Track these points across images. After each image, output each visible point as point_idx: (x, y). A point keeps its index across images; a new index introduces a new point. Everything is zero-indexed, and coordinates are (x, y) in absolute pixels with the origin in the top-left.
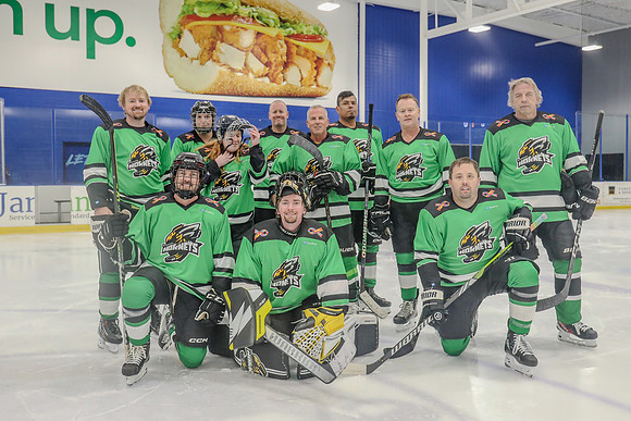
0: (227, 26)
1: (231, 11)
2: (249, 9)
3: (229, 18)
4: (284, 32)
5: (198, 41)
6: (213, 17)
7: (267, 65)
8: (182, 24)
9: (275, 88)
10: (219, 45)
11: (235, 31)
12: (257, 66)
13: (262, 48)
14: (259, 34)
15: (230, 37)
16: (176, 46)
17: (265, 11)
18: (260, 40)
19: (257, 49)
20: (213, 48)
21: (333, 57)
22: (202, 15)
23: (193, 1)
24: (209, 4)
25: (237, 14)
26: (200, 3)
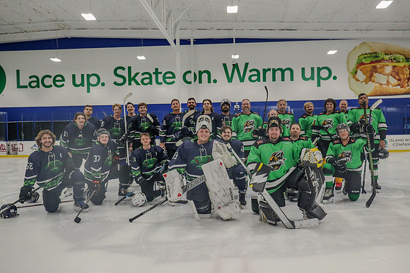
0: (378, 65)
1: (380, 59)
2: (389, 56)
3: (379, 61)
4: (407, 64)
5: (364, 74)
6: (372, 62)
7: (398, 80)
8: (357, 67)
9: (403, 90)
10: (375, 74)
11: (382, 67)
12: (394, 81)
13: (396, 73)
14: (394, 67)
15: (380, 70)
16: (354, 77)
17: (397, 56)
18: (395, 69)
19: (394, 74)
20: (372, 76)
22: (366, 62)
23: (362, 56)
24: (369, 57)
25: (383, 59)
26: (365, 58)
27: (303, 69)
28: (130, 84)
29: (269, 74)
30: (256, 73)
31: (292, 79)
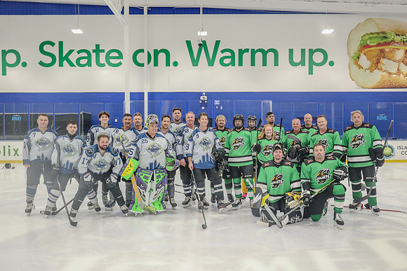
0: (387, 49)
1: (390, 40)
2: (401, 37)
3: (389, 44)
5: (369, 59)
6: (379, 45)
8: (360, 51)
11: (392, 51)
15: (389, 55)
19: (406, 60)
23: (367, 37)
24: (375, 37)
25: (393, 41)
26: (371, 38)
29: (247, 56)
30: (229, 54)
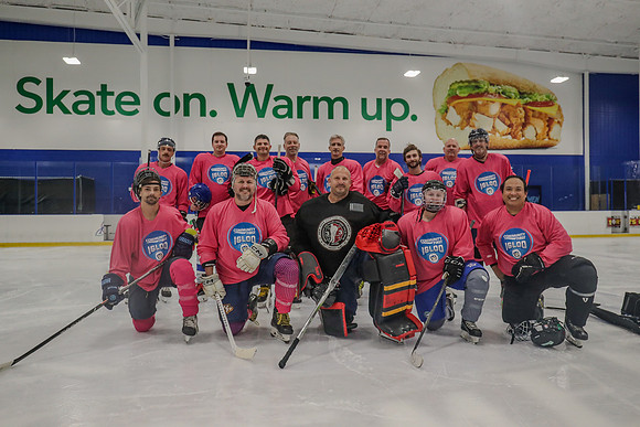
0: (480, 101)
1: (483, 91)
2: (496, 88)
3: (481, 95)
4: (522, 102)
5: (459, 113)
6: (470, 96)
7: (509, 126)
8: (448, 103)
9: (516, 142)
10: (475, 115)
11: (486, 104)
12: (502, 127)
13: (505, 114)
14: (503, 105)
15: (483, 109)
16: (444, 118)
17: (508, 88)
18: (504, 109)
19: (503, 116)
20: (470, 117)
21: (562, 117)
22: (462, 95)
23: (456, 86)
24: (466, 87)
25: (487, 92)
26: (460, 88)
27: (364, 101)
28: (50, 111)
29: (308, 107)
30: (285, 103)
31: (346, 116)
